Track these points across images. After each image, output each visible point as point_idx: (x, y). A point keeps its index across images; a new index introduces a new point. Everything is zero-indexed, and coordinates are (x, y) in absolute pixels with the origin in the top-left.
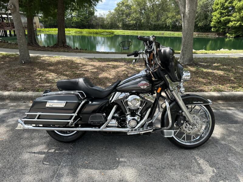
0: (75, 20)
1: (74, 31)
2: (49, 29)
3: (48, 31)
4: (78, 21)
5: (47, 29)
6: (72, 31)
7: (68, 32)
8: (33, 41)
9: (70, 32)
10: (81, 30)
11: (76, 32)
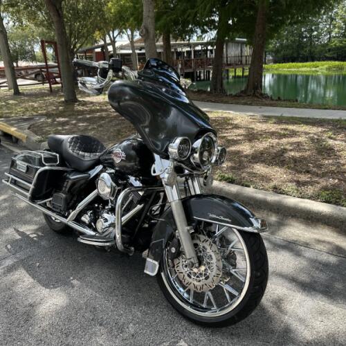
0: (335, 45)
1: (326, 66)
2: (281, 65)
3: (276, 69)
4: (341, 46)
5: (276, 65)
6: (321, 67)
7: (314, 69)
8: (219, 86)
9: (317, 69)
10: (342, 63)
11: (329, 69)
